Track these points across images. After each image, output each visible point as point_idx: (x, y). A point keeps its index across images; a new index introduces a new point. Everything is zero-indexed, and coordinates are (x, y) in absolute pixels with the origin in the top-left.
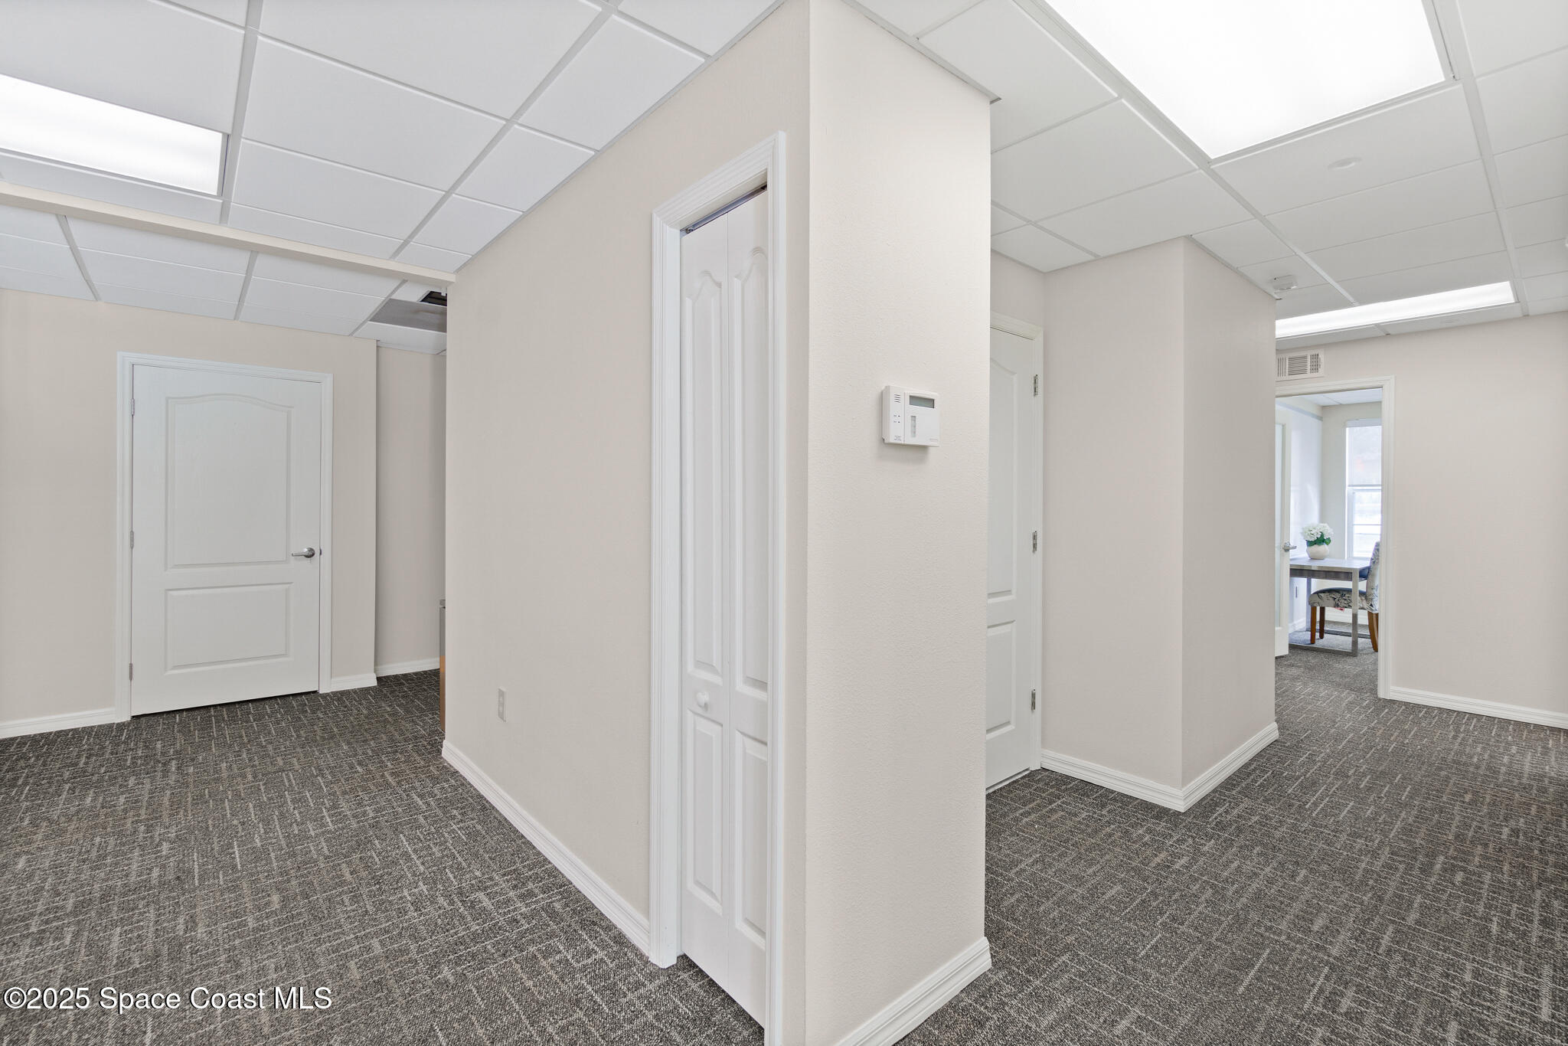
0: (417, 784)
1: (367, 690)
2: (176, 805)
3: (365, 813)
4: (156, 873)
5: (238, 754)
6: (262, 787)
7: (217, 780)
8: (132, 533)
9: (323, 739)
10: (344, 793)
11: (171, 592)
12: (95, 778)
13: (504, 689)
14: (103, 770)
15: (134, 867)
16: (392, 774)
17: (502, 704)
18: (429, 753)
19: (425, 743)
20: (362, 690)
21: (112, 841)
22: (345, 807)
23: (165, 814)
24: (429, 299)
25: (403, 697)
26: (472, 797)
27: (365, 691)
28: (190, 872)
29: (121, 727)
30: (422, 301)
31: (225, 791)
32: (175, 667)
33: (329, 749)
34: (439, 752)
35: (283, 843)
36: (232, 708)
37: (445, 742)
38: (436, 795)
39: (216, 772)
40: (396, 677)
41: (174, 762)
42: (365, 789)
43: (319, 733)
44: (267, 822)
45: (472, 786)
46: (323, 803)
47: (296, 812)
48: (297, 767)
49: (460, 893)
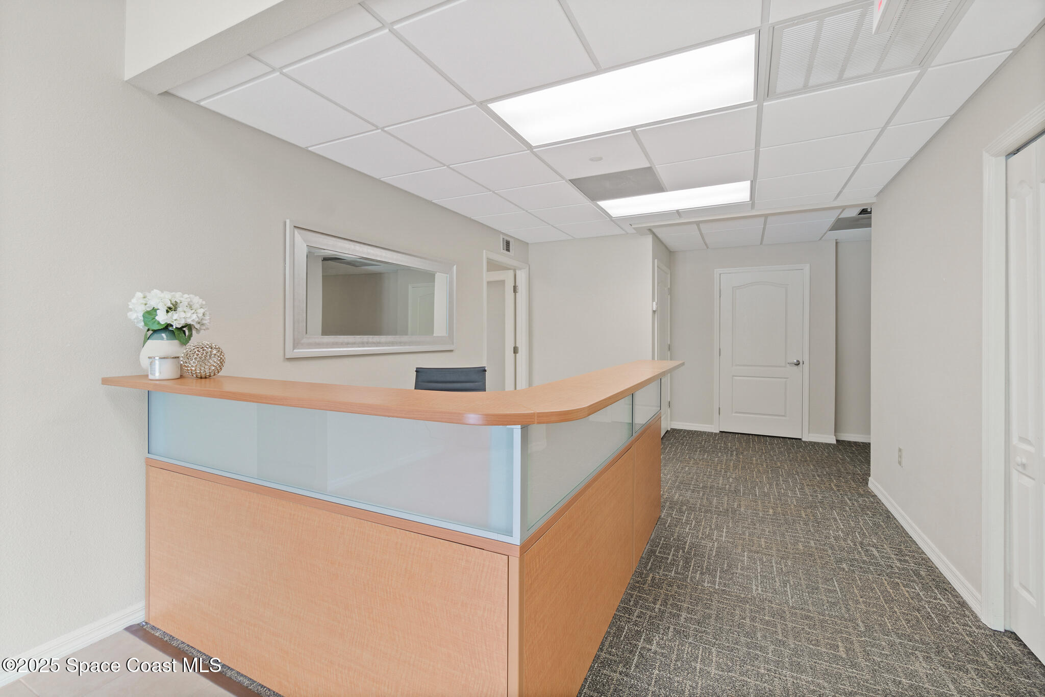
0: (849, 494)
1: (830, 445)
2: (735, 467)
3: (817, 496)
4: (727, 486)
5: (761, 456)
6: (770, 472)
7: (751, 463)
8: (720, 349)
9: (801, 461)
10: (808, 485)
11: (735, 377)
12: (707, 449)
13: (901, 447)
14: (710, 448)
15: (721, 482)
16: (835, 485)
17: (900, 456)
18: (861, 483)
19: (859, 478)
20: (826, 444)
21: (713, 472)
22: (807, 490)
23: (731, 469)
24: (863, 213)
25: (851, 453)
26: (882, 510)
27: (828, 445)
28: (739, 490)
29: (716, 434)
30: (859, 214)
31: (754, 468)
32: (736, 412)
33: (803, 465)
34: (867, 483)
35: (777, 494)
36: (759, 437)
37: (870, 478)
38: (859, 502)
39: (751, 460)
40: (849, 442)
41: (735, 452)
42: (818, 486)
43: (799, 457)
44: (771, 485)
45: (884, 505)
46: (797, 486)
47: (784, 485)
48: (786, 468)
49: (861, 543)
